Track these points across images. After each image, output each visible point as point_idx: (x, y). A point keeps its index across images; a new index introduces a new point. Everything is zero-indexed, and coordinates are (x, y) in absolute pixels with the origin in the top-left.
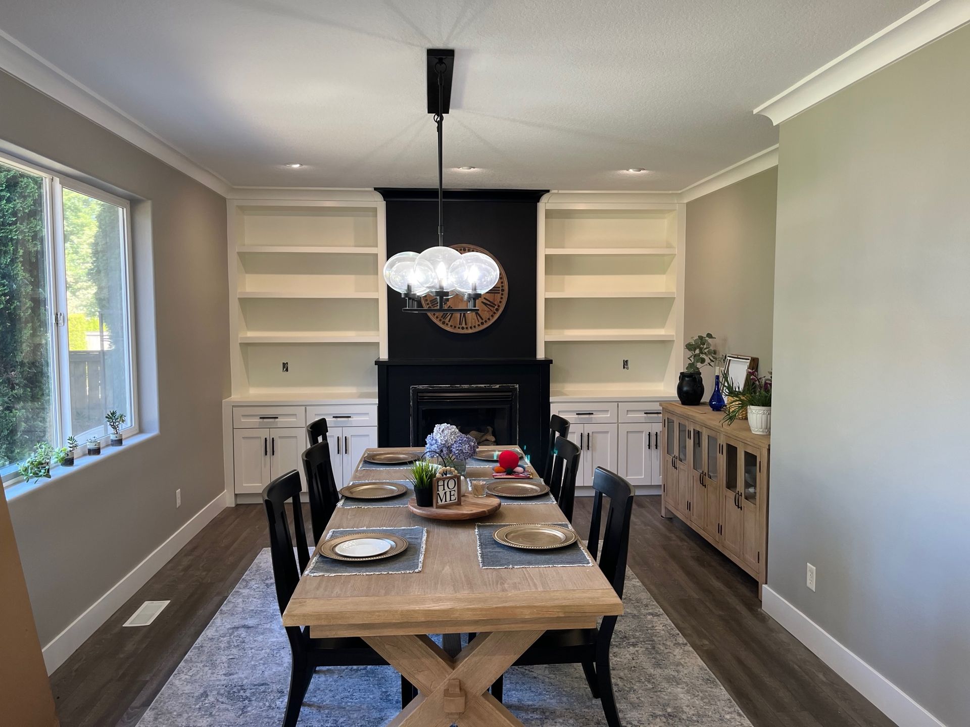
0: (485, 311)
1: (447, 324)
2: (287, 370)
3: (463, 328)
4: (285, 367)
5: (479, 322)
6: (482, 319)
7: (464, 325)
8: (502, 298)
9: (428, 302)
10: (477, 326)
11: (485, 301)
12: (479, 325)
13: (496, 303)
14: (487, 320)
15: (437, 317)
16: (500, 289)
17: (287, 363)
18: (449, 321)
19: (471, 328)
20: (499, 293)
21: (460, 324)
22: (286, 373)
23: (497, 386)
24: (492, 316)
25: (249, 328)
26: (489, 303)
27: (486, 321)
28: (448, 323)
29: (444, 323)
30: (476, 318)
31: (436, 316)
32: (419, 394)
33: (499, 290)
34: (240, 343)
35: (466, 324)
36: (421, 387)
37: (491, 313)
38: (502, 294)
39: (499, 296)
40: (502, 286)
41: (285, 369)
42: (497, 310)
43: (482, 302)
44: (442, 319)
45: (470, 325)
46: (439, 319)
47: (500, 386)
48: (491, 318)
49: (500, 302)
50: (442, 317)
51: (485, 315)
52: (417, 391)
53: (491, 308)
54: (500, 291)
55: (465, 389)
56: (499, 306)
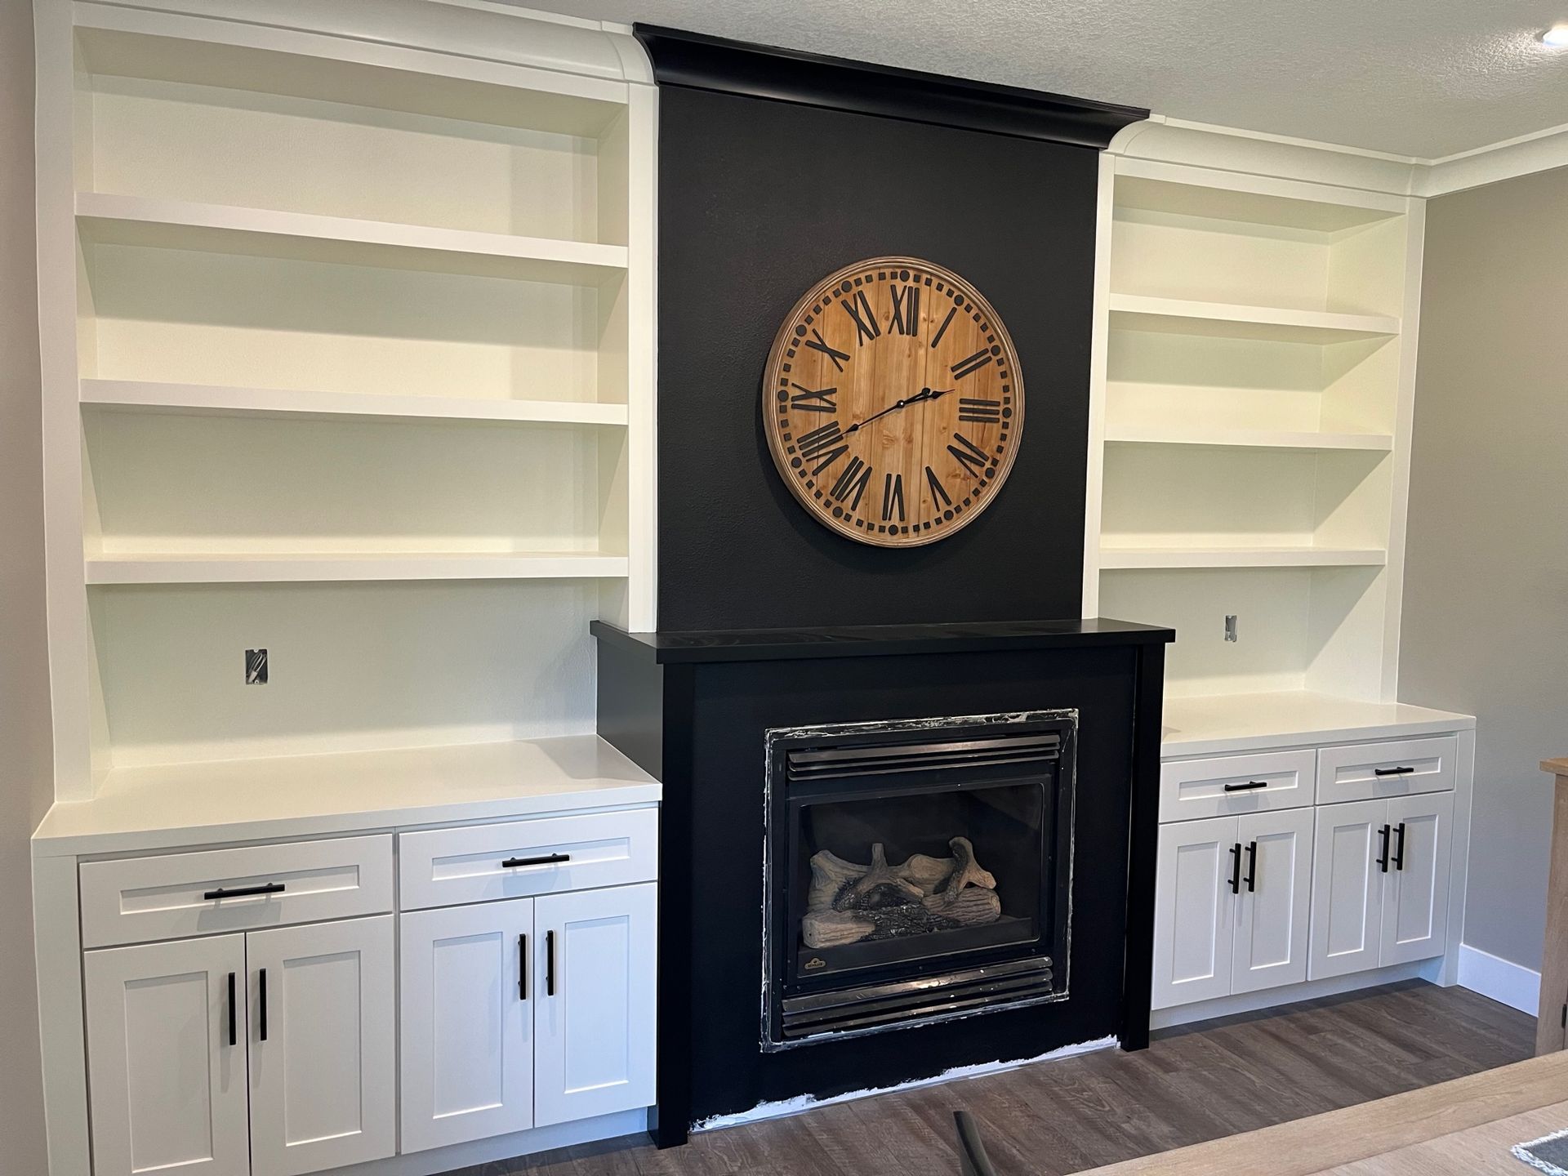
0: (956, 476)
1: (848, 518)
2: (263, 676)
3: (893, 530)
4: (257, 666)
5: (938, 510)
6: (948, 502)
7: (895, 520)
8: (1003, 437)
9: (793, 442)
10: (933, 523)
11: (956, 444)
12: (938, 521)
13: (986, 452)
14: (963, 506)
15: (818, 495)
16: (1001, 408)
17: (264, 652)
18: (854, 508)
19: (916, 528)
20: (997, 421)
21: (884, 519)
22: (258, 687)
23: (1023, 717)
24: (976, 492)
25: (109, 526)
26: (968, 451)
27: (958, 509)
28: (850, 513)
29: (837, 513)
30: (930, 498)
31: (814, 490)
32: (795, 758)
33: (997, 413)
34: (88, 586)
35: (902, 519)
36: (798, 732)
37: (974, 484)
38: (1005, 426)
39: (996, 429)
40: (1007, 400)
41: (254, 674)
42: (990, 473)
43: (950, 448)
44: (832, 499)
45: (913, 522)
46: (822, 500)
47: (1028, 717)
48: (972, 498)
49: (1000, 449)
50: (832, 494)
51: (956, 489)
52: (787, 747)
53: (973, 467)
54: (1000, 416)
55: (932, 731)
56: (995, 462)
